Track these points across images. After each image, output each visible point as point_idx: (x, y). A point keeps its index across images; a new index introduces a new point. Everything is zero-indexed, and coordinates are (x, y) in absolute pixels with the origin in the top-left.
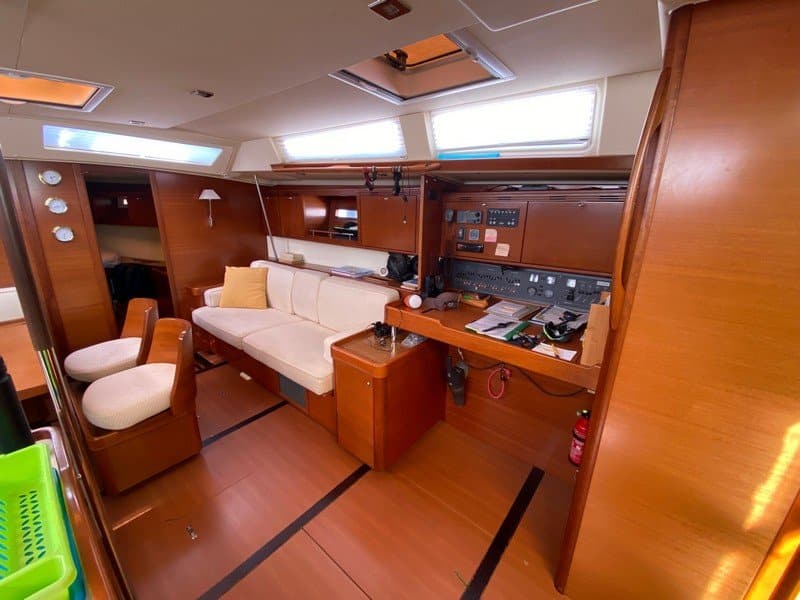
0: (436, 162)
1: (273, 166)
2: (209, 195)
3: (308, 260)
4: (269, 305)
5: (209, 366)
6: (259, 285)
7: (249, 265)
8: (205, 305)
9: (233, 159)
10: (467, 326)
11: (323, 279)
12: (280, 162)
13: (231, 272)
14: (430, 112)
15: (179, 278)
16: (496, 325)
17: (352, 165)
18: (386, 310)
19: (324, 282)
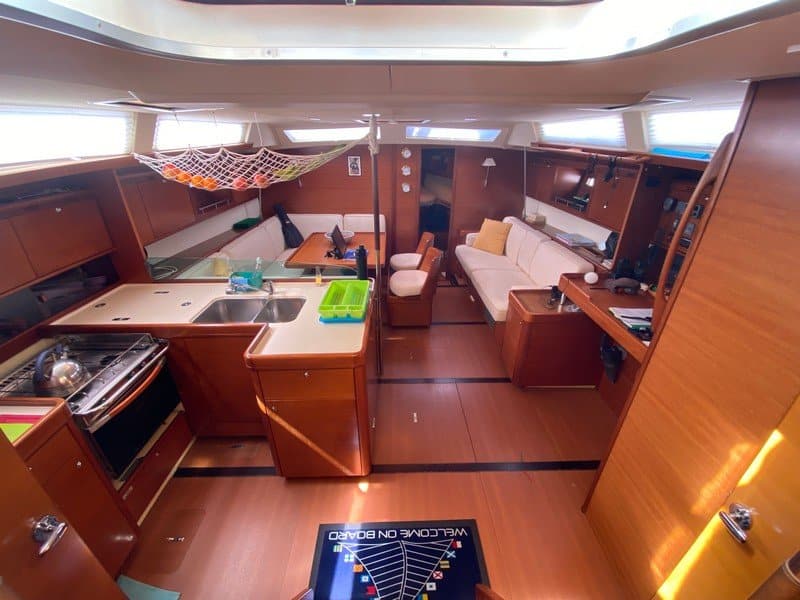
0: (645, 155)
1: (532, 144)
2: (489, 163)
3: (549, 222)
4: (504, 253)
5: (457, 285)
6: (502, 237)
7: (501, 220)
8: (465, 243)
9: (508, 137)
10: (611, 309)
11: (542, 241)
12: (537, 141)
13: (488, 223)
14: (645, 112)
15: (456, 219)
16: (644, 317)
17: (584, 150)
18: (561, 278)
19: (543, 245)
